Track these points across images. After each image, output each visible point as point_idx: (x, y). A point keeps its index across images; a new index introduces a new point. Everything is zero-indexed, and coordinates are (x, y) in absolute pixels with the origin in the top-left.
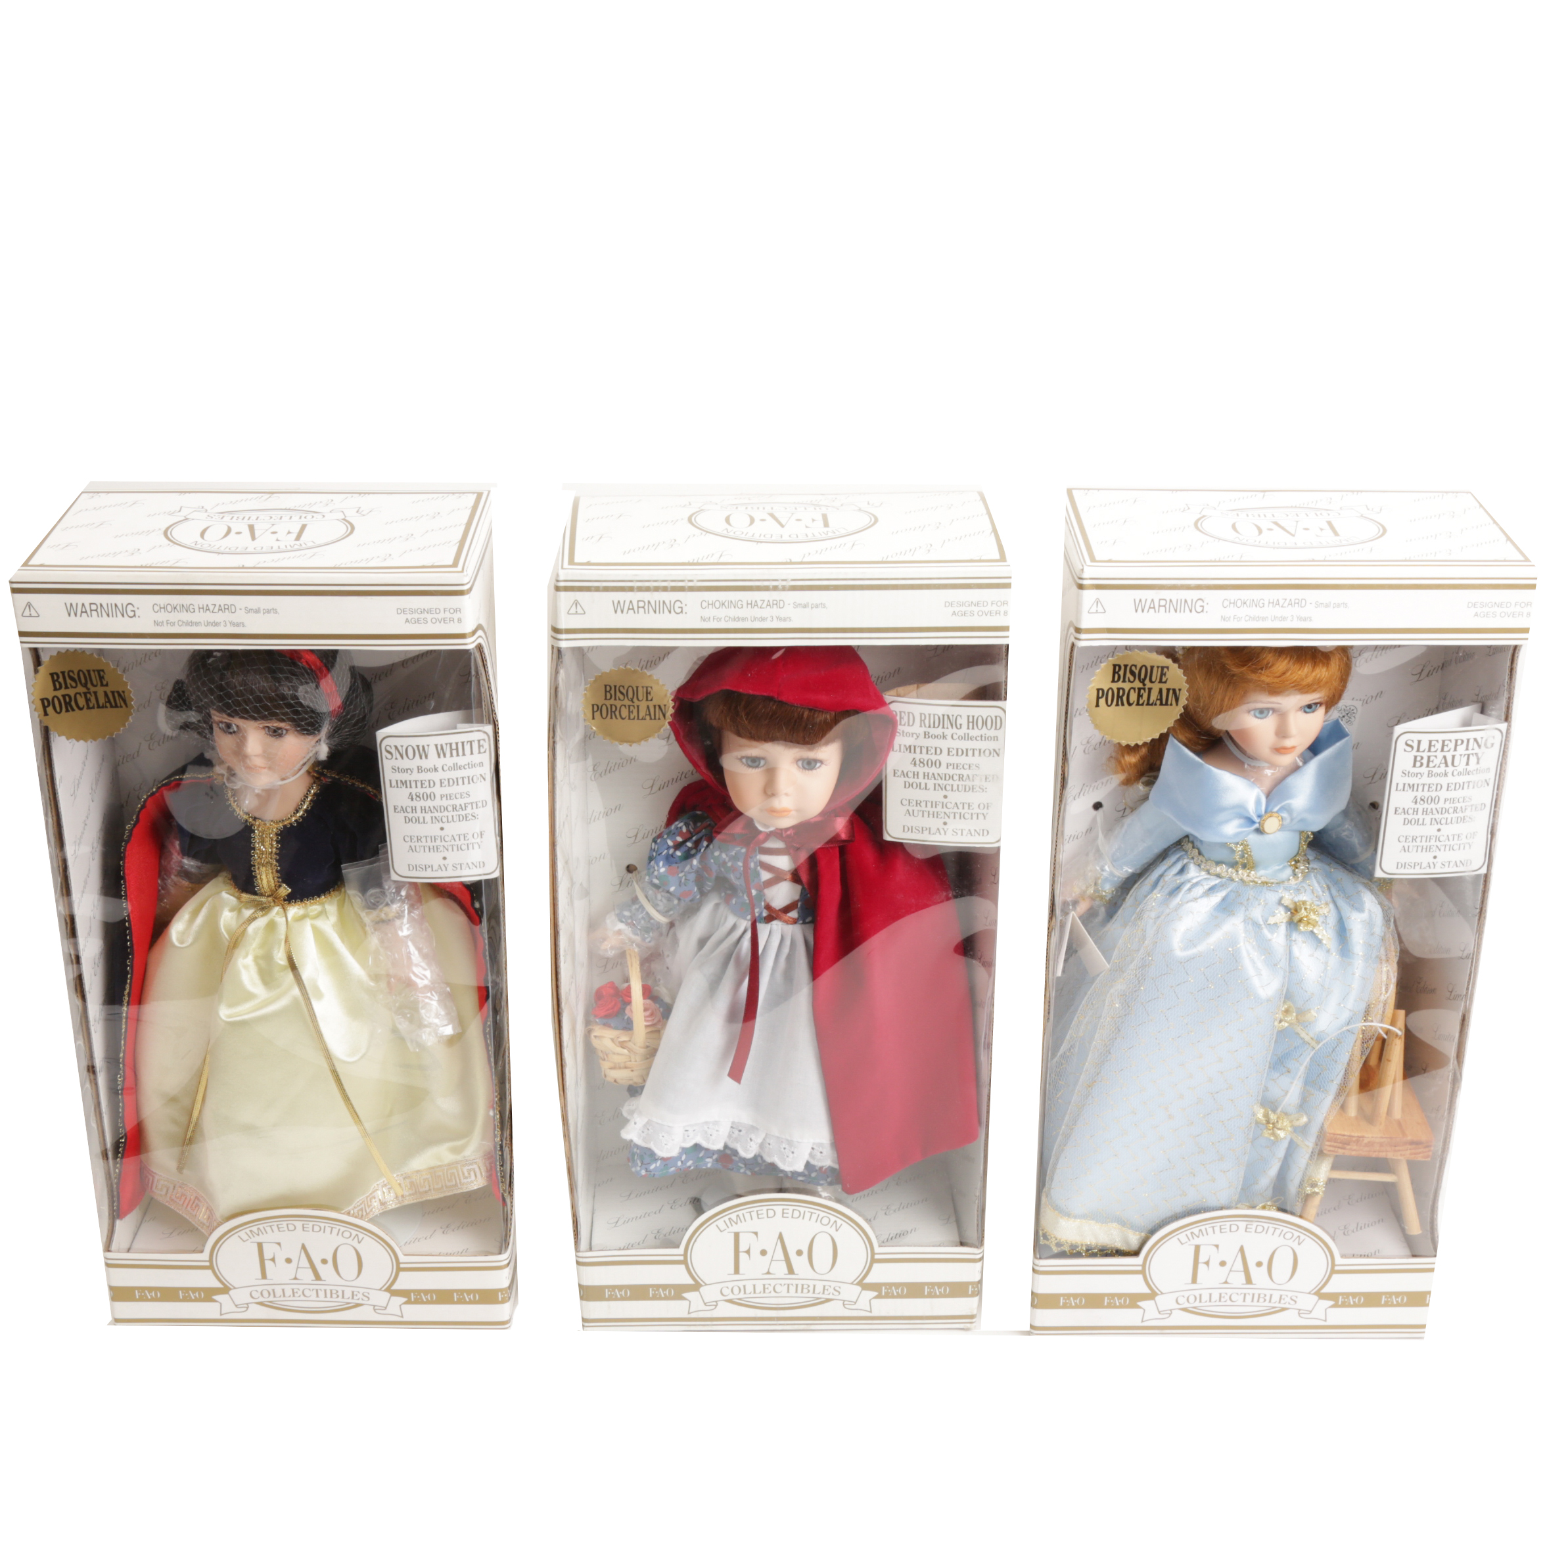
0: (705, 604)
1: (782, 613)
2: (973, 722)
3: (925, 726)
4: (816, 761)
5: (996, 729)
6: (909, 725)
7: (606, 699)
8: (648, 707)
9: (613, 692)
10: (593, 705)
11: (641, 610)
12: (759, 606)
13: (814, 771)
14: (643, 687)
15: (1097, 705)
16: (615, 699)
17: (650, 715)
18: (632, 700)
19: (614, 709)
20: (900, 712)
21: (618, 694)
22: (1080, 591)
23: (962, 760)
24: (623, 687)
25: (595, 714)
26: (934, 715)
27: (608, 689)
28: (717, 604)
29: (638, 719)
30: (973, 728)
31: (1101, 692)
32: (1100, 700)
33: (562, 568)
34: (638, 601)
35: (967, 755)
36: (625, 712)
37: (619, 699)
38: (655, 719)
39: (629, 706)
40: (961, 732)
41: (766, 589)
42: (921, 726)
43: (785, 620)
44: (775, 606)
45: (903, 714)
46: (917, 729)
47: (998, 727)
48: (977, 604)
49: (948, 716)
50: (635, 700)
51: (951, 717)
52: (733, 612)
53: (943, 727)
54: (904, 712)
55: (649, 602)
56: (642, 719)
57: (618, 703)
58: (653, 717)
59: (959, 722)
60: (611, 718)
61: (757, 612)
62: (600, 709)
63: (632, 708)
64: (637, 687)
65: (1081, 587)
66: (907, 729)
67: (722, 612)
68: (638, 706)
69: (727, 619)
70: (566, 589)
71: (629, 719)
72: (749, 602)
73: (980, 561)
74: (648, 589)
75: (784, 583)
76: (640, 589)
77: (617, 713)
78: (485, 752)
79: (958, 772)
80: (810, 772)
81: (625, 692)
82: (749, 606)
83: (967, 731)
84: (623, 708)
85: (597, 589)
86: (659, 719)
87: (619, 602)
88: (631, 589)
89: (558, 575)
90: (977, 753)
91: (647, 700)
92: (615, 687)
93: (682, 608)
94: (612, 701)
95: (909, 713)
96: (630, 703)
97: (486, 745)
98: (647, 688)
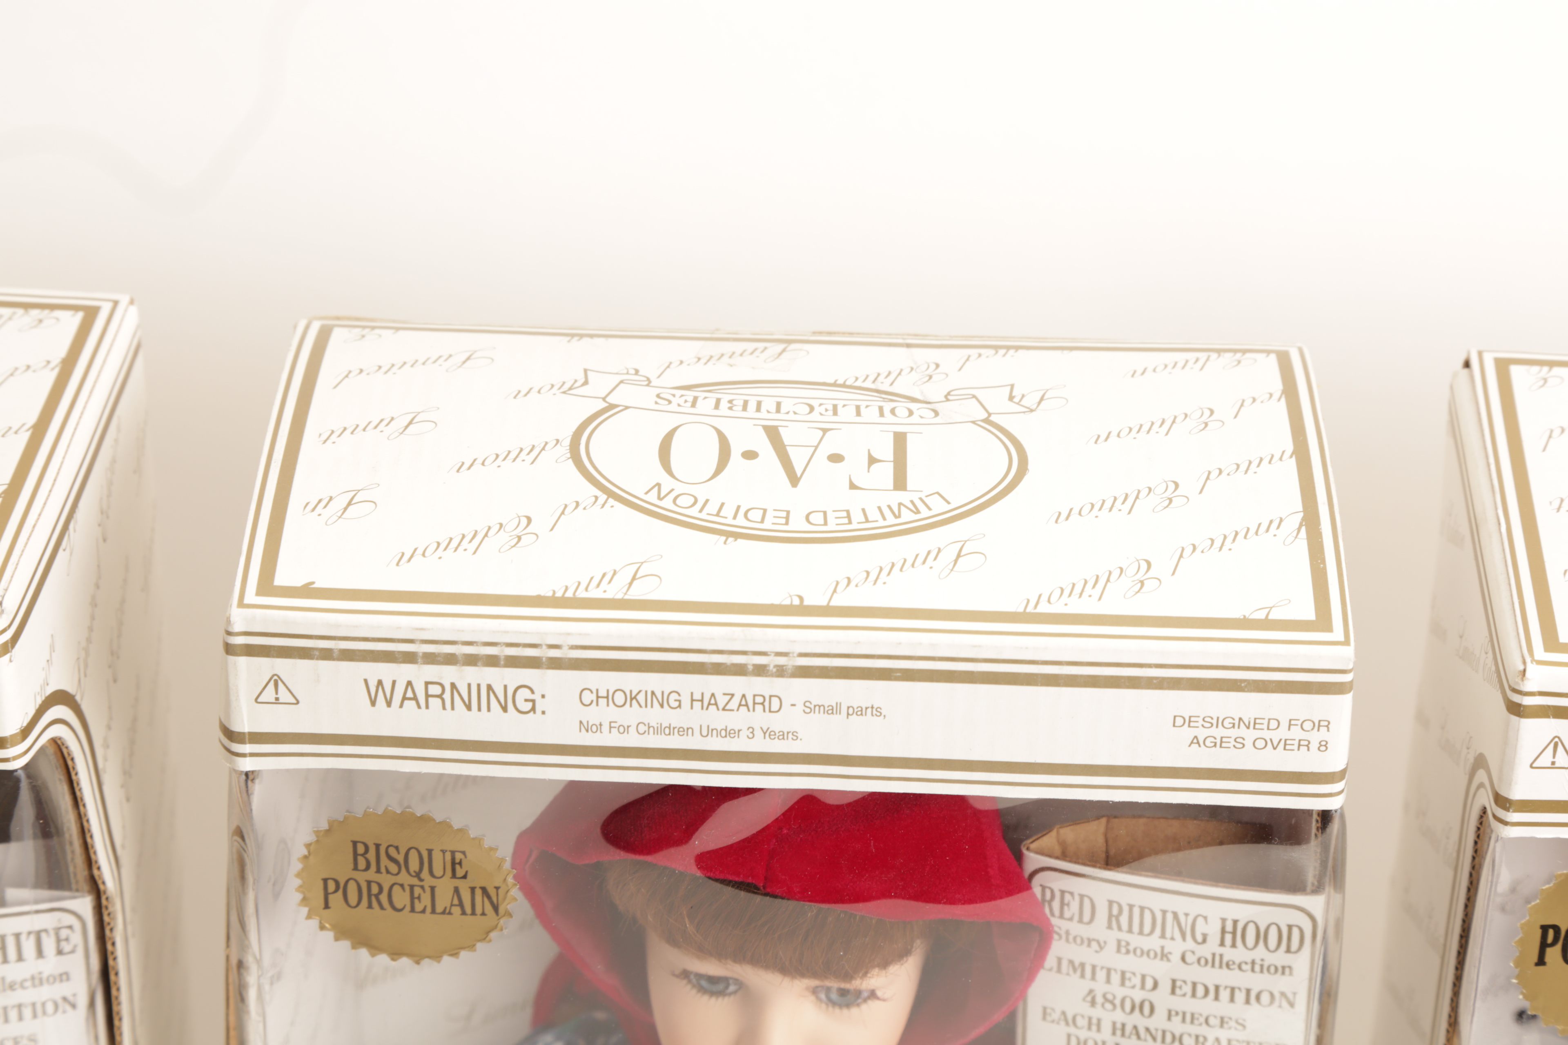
0: (588, 697)
1: (776, 722)
2: (1234, 933)
3: (1120, 928)
4: (858, 993)
5: (1288, 950)
6: (1081, 921)
7: (356, 868)
8: (456, 890)
9: (371, 855)
10: (325, 881)
11: (435, 703)
12: (721, 706)
13: (854, 1011)
14: (444, 852)
15: (1541, 962)
16: (378, 871)
17: (461, 905)
18: (418, 875)
19: (375, 889)
20: (1063, 892)
21: (384, 861)
22: (1514, 718)
23: (1205, 1006)
24: (397, 848)
25: (331, 897)
26: (1142, 909)
27: (361, 849)
28: (619, 698)
29: (433, 911)
30: (1234, 945)
31: (1551, 933)
32: (1549, 951)
33: (241, 604)
34: (427, 684)
35: (1217, 998)
36: (401, 898)
37: (388, 872)
38: (473, 913)
39: (412, 887)
40: (1205, 951)
41: (739, 670)
42: (1110, 927)
43: (783, 736)
44: (759, 708)
45: (1068, 897)
46: (1099, 929)
47: (1294, 947)
48: (1254, 724)
49: (1175, 915)
50: (425, 874)
51: (1182, 918)
52: (656, 715)
53: (1163, 936)
54: (1072, 894)
55: (453, 686)
56: (443, 913)
57: (386, 881)
58: (468, 910)
59: (1201, 928)
60: (370, 906)
61: (715, 718)
62: (342, 888)
63: (417, 891)
64: (430, 852)
65: (1516, 710)
66: (1075, 928)
67: (631, 715)
68: (433, 888)
69: (642, 728)
70: (251, 651)
71: (413, 910)
72: (697, 696)
73: (1267, 624)
74: (450, 660)
75: (782, 661)
76: (431, 659)
77: (384, 898)
78: (73, 952)
79: (1194, 1030)
80: (845, 1011)
81: (400, 858)
82: (697, 705)
83: (1219, 950)
84: (396, 888)
85: (327, 655)
86: (483, 914)
87: (380, 683)
88: (409, 658)
89: (228, 621)
90: (1240, 996)
91: (454, 876)
92: (378, 846)
93: (533, 701)
94: (371, 875)
95: (1082, 897)
96: (415, 881)
97: (76, 938)
98: (453, 853)
